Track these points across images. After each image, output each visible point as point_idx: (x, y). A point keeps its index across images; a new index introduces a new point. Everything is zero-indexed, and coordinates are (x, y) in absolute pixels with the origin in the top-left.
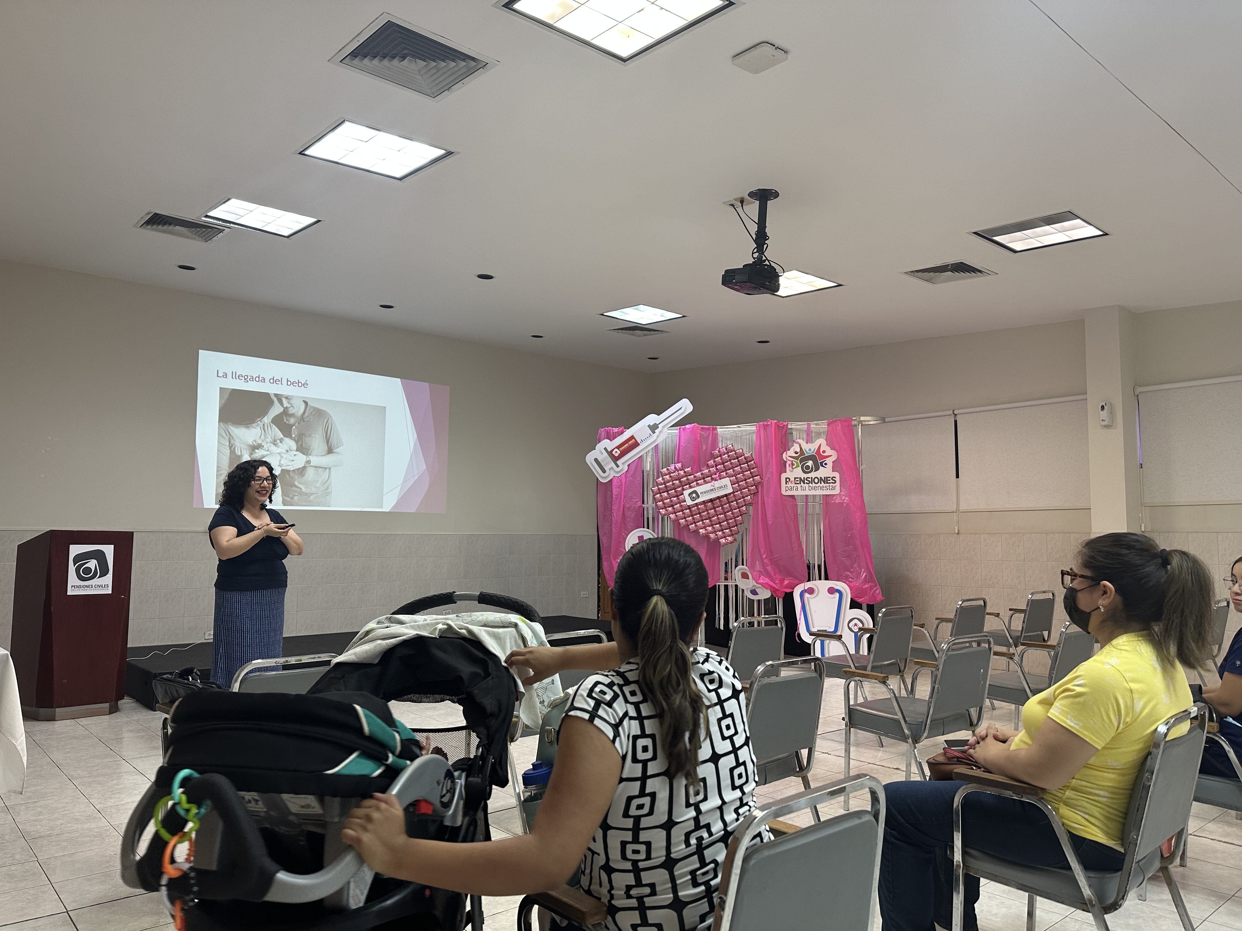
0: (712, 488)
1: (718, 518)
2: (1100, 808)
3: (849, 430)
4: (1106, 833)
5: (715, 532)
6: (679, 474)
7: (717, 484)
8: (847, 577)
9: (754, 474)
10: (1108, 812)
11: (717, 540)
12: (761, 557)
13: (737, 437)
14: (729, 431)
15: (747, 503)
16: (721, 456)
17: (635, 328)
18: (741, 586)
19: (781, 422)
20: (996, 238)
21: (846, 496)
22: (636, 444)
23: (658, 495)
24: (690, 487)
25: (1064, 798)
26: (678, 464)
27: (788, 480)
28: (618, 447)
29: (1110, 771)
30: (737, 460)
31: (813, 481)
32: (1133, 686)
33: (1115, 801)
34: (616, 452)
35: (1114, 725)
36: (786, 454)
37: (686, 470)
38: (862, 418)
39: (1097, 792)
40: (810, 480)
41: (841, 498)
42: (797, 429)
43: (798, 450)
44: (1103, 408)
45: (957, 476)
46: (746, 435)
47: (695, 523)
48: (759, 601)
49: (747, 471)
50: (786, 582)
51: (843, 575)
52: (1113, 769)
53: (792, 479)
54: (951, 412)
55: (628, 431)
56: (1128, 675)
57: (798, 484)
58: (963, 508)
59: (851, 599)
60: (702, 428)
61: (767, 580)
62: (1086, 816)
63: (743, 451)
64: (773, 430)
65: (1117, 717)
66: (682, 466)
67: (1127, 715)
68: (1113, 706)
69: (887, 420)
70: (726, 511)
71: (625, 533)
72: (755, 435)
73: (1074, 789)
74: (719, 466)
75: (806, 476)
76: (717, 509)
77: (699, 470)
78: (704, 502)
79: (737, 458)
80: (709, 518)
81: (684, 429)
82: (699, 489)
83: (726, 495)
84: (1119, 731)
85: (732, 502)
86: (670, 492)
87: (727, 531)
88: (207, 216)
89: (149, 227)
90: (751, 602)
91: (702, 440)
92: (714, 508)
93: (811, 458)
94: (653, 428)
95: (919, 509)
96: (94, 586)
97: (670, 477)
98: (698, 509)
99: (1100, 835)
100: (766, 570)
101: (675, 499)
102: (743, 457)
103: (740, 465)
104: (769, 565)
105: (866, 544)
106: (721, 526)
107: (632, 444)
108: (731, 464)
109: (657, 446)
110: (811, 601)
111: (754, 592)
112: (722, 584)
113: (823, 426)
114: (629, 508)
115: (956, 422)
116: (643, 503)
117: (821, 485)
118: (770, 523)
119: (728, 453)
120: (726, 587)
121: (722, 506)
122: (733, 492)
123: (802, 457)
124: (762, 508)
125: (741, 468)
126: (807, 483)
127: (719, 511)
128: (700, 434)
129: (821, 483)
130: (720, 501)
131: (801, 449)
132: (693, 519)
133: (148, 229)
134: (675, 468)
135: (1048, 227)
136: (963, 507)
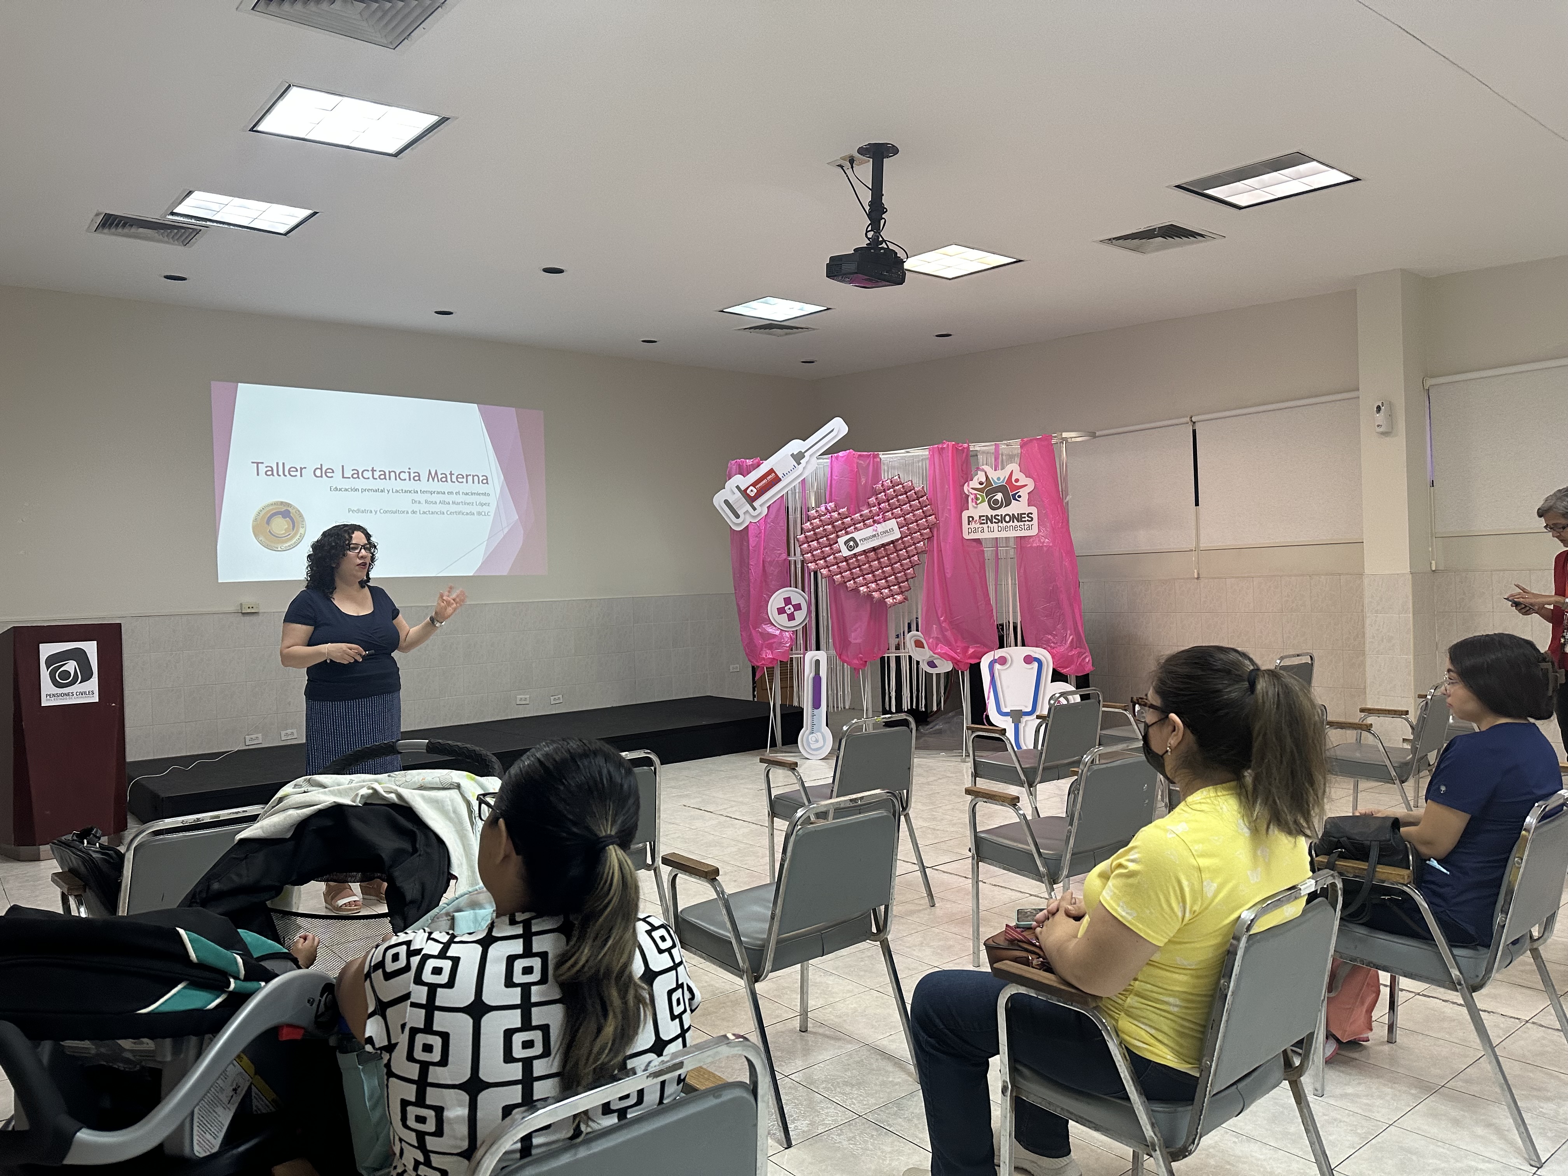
0: (874, 533)
1: (883, 572)
2: (1172, 1020)
3: (1048, 451)
4: (1178, 1054)
5: (879, 590)
6: (831, 516)
7: (880, 528)
8: (1048, 641)
9: (928, 514)
10: (1182, 1026)
11: (882, 600)
12: (939, 620)
13: (906, 466)
14: (897, 457)
15: (919, 551)
16: (884, 491)
17: (770, 326)
18: (915, 658)
19: (960, 444)
20: (1209, 192)
21: (1046, 538)
22: (777, 480)
23: (806, 545)
24: (847, 533)
25: (1126, 1006)
26: (831, 504)
27: (971, 519)
28: (754, 485)
29: (1181, 971)
30: (905, 496)
31: (1003, 519)
32: (1203, 862)
33: (1189, 1011)
34: (752, 491)
35: (1177, 916)
36: (968, 485)
37: (841, 511)
38: (1065, 435)
39: (1166, 999)
40: (999, 518)
41: (1039, 541)
42: (983, 452)
43: (984, 480)
44: (1379, 409)
45: (1197, 504)
46: (919, 462)
47: (854, 579)
48: (938, 675)
49: (919, 509)
50: (971, 651)
51: (1044, 639)
52: (1184, 969)
53: (976, 518)
54: (1188, 419)
55: (765, 462)
56: (1197, 848)
57: (984, 523)
58: (1205, 545)
59: (1054, 670)
60: (860, 455)
61: (946, 649)
62: (1153, 1032)
63: (912, 484)
64: (950, 455)
65: (1181, 904)
66: (835, 506)
67: (1194, 901)
68: (1175, 891)
69: (1098, 434)
70: (893, 562)
71: (766, 594)
72: (927, 462)
73: (1138, 995)
74: (883, 505)
75: (994, 513)
76: (882, 560)
77: (857, 511)
78: (865, 552)
79: (906, 493)
80: (872, 572)
81: (837, 458)
82: (857, 536)
83: (892, 542)
84: (1184, 923)
85: (901, 550)
86: (821, 540)
87: (896, 587)
88: (173, 214)
89: (106, 231)
90: (929, 676)
91: (861, 472)
92: (878, 559)
93: (1001, 489)
94: (798, 457)
95: (1149, 548)
96: (75, 694)
97: (821, 520)
98: (857, 560)
99: (1169, 1057)
100: (944, 636)
101: (827, 549)
102: (913, 491)
103: (909, 502)
104: (948, 630)
105: (1075, 599)
106: (887, 581)
107: (772, 479)
108: (898, 501)
109: (804, 480)
110: (1004, 675)
111: (932, 664)
112: (893, 656)
113: (1015, 446)
114: (771, 563)
115: (1194, 432)
116: (789, 555)
117: (1014, 524)
118: (948, 576)
119: (893, 487)
120: (898, 659)
121: (888, 555)
122: (902, 538)
123: (989, 490)
124: (938, 556)
125: (910, 506)
126: (995, 522)
127: (884, 563)
128: (857, 463)
129: (1013, 522)
130: (885, 550)
131: (987, 477)
132: (852, 573)
133: (104, 233)
134: (826, 508)
135: (1275, 173)
136: (1203, 545)
